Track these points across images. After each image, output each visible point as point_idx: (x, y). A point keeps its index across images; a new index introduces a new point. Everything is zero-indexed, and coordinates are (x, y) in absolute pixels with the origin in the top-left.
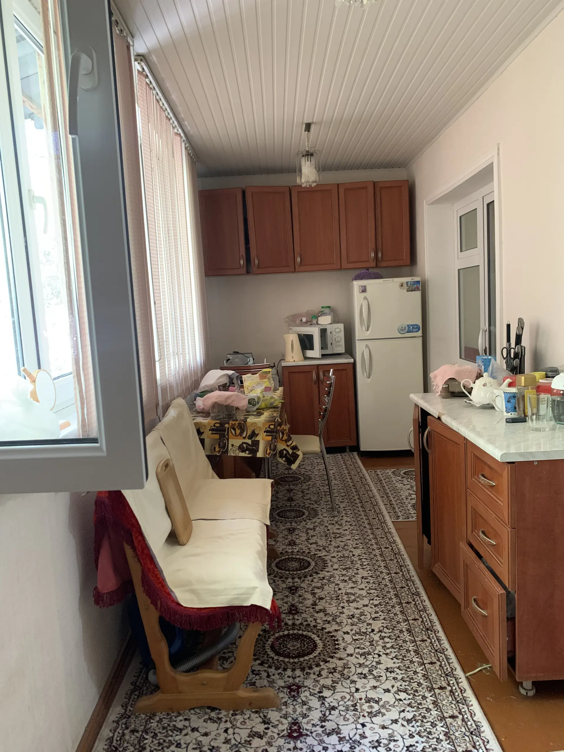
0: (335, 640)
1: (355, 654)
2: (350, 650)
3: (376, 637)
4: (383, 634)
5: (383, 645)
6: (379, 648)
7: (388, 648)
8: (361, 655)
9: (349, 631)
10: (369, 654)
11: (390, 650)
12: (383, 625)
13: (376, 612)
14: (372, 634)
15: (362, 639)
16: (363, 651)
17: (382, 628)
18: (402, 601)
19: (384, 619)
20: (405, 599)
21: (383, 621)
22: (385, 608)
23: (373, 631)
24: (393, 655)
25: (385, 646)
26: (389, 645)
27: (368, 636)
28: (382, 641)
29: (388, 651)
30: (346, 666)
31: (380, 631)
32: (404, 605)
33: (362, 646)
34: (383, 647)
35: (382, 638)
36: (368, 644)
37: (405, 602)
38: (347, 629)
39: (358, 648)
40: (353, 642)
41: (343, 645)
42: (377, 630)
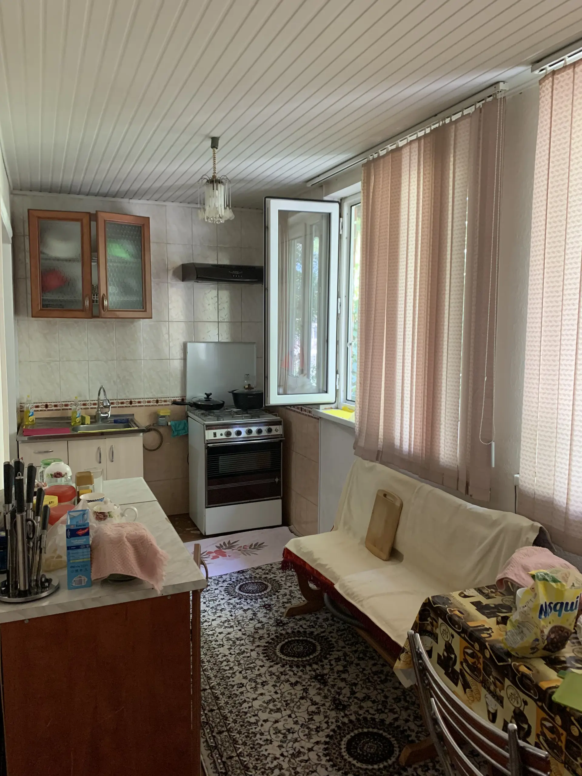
0: (269, 659)
1: (249, 651)
2: (254, 654)
3: (236, 668)
4: (231, 671)
5: (229, 663)
6: (232, 659)
7: (225, 660)
8: (244, 652)
9: (260, 668)
10: (238, 654)
11: (223, 660)
12: (233, 679)
13: (242, 693)
14: (241, 670)
15: (248, 665)
16: (244, 655)
17: (233, 676)
18: (218, 711)
19: (233, 686)
20: (216, 715)
21: (233, 684)
22: (235, 701)
23: (240, 672)
24: (220, 656)
25: (227, 662)
26: (225, 663)
27: (243, 667)
28: (231, 666)
29: (224, 658)
30: (253, 642)
31: (234, 673)
32: (215, 708)
33: (245, 659)
34: (229, 661)
35: (231, 668)
36: (242, 662)
37: (216, 711)
38: (263, 670)
39: (248, 657)
40: (254, 661)
41: (261, 657)
42: (237, 673)
